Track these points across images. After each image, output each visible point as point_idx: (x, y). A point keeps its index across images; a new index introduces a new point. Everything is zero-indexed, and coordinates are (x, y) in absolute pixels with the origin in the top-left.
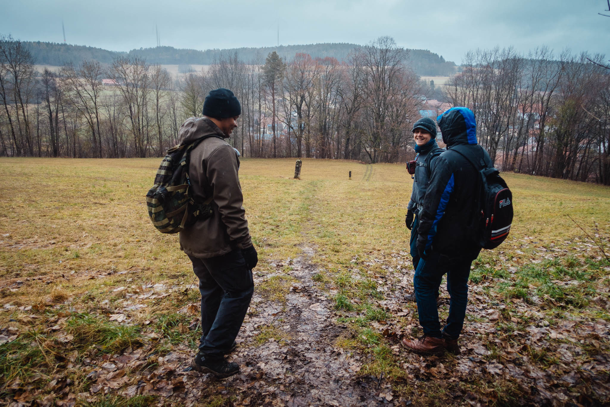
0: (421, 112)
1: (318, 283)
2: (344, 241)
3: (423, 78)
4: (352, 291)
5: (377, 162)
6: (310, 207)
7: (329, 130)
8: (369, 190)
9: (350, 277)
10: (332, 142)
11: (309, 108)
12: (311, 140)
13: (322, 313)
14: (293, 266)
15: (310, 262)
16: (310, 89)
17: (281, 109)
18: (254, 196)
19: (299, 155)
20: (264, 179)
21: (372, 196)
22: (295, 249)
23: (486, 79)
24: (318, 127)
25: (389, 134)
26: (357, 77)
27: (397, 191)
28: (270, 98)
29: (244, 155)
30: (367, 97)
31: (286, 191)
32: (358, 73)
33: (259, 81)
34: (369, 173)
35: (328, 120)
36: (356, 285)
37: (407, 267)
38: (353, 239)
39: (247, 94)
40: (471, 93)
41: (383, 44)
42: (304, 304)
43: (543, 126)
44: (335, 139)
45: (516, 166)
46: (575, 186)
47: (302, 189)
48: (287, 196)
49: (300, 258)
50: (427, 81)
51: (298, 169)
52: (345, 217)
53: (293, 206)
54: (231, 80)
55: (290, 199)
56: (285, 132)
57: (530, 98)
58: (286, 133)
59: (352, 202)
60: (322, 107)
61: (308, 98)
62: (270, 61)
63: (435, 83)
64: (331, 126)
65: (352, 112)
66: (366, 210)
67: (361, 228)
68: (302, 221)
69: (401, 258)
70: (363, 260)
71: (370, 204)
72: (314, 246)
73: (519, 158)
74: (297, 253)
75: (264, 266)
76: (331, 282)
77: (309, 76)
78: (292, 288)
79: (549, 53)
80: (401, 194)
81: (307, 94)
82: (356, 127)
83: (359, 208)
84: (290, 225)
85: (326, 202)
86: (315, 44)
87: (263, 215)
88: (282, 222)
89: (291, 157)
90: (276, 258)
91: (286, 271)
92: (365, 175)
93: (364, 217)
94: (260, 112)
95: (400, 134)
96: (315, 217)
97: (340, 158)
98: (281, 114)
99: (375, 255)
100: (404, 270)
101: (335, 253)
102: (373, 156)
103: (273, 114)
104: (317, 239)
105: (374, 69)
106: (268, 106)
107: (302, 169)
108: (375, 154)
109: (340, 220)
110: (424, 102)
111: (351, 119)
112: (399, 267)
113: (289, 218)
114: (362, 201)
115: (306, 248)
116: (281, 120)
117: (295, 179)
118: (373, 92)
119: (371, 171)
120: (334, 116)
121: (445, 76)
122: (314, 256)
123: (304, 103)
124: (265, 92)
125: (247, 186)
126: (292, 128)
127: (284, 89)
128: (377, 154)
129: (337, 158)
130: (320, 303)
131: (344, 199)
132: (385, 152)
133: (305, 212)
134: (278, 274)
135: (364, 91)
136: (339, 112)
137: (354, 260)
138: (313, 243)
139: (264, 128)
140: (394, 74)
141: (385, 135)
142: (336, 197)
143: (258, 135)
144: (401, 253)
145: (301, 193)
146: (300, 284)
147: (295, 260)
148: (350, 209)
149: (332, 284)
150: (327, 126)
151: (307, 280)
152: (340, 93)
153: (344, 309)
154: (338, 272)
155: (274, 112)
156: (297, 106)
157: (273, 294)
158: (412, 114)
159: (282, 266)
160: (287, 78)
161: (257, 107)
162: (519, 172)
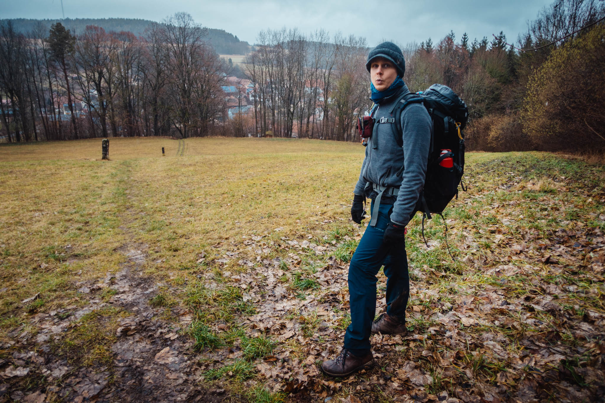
0: (224, 87)
1: (161, 310)
2: (180, 231)
3: (221, 56)
4: (213, 310)
5: (188, 137)
6: (128, 192)
7: (134, 108)
8: (190, 165)
9: (204, 289)
10: (139, 120)
11: (109, 84)
12: (117, 119)
13: (178, 367)
14: (116, 287)
15: (141, 274)
16: (108, 64)
17: (77, 87)
18: (51, 185)
19: (105, 135)
20: (63, 163)
21: (196, 171)
22: (116, 257)
23: (279, 57)
24: (122, 103)
25: (196, 109)
26: (157, 53)
27: (219, 163)
28: (61, 74)
29: (39, 139)
30: (171, 74)
31: (93, 175)
32: (158, 49)
33: (45, 55)
34: (181, 148)
35: (132, 97)
36: (215, 300)
37: (267, 256)
38: (190, 227)
39: (31, 71)
40: (267, 69)
41: (181, 19)
42: (145, 355)
43: (327, 98)
44: (142, 117)
45: (310, 133)
46: (355, 146)
47: (114, 171)
48: (95, 180)
49: (126, 269)
50: (226, 59)
51: (105, 149)
52: (172, 199)
53: (105, 193)
54: (7, 53)
55: (100, 185)
56: (85, 111)
57: (315, 74)
58: (86, 113)
59: (175, 180)
60: (124, 83)
61: (107, 74)
62: (55, 33)
63: (233, 61)
64: (136, 104)
65: (156, 88)
66: (193, 188)
67: (192, 210)
68: (119, 211)
69: (256, 245)
70: (212, 257)
71: (196, 181)
72: (143, 246)
73: (310, 126)
74: (120, 263)
75: (68, 296)
76: (178, 303)
77: (105, 50)
78: (119, 329)
79: (326, 35)
80: (224, 167)
81: (105, 70)
82: (163, 103)
83: (185, 186)
84: (104, 219)
85: (145, 184)
86: (107, 18)
87: (66, 210)
88: (93, 216)
89: (95, 137)
90: (87, 277)
91: (107, 299)
92: (179, 151)
93: (193, 195)
94: (51, 89)
95: (207, 109)
96: (136, 203)
97: (150, 135)
98: (78, 92)
99: (225, 247)
100: (266, 262)
101: (174, 253)
102: (183, 132)
103: (67, 92)
104: (144, 235)
105: (175, 45)
106: (61, 83)
107: (110, 149)
108: (185, 129)
109: (167, 203)
110: (226, 78)
111: (156, 96)
112: (259, 258)
113: (102, 209)
114: (186, 178)
115: (132, 252)
116: (79, 98)
117: (104, 161)
118: (176, 68)
119: (184, 145)
120: (138, 93)
121: (241, 54)
122: (146, 263)
123: (103, 80)
124: (54, 68)
125: (41, 173)
126: (93, 107)
127: (77, 64)
128: (187, 129)
129: (146, 136)
130: (170, 346)
131: (165, 177)
132: (195, 127)
133: (122, 198)
134: (95, 308)
135: (167, 67)
136: (143, 89)
137: (201, 260)
138: (140, 241)
139: (59, 108)
140: (195, 51)
141: (193, 110)
142: (155, 176)
143: (53, 115)
144: (253, 238)
145: (113, 176)
146: (132, 317)
147: (118, 276)
148: (174, 188)
149: (182, 306)
150: (132, 104)
151: (141, 307)
152: (142, 69)
153: (210, 348)
154: (185, 284)
155: (69, 89)
156: (96, 83)
157: (89, 352)
158: (216, 90)
159: (100, 289)
160: (80, 52)
161: (46, 85)
162: (312, 138)
